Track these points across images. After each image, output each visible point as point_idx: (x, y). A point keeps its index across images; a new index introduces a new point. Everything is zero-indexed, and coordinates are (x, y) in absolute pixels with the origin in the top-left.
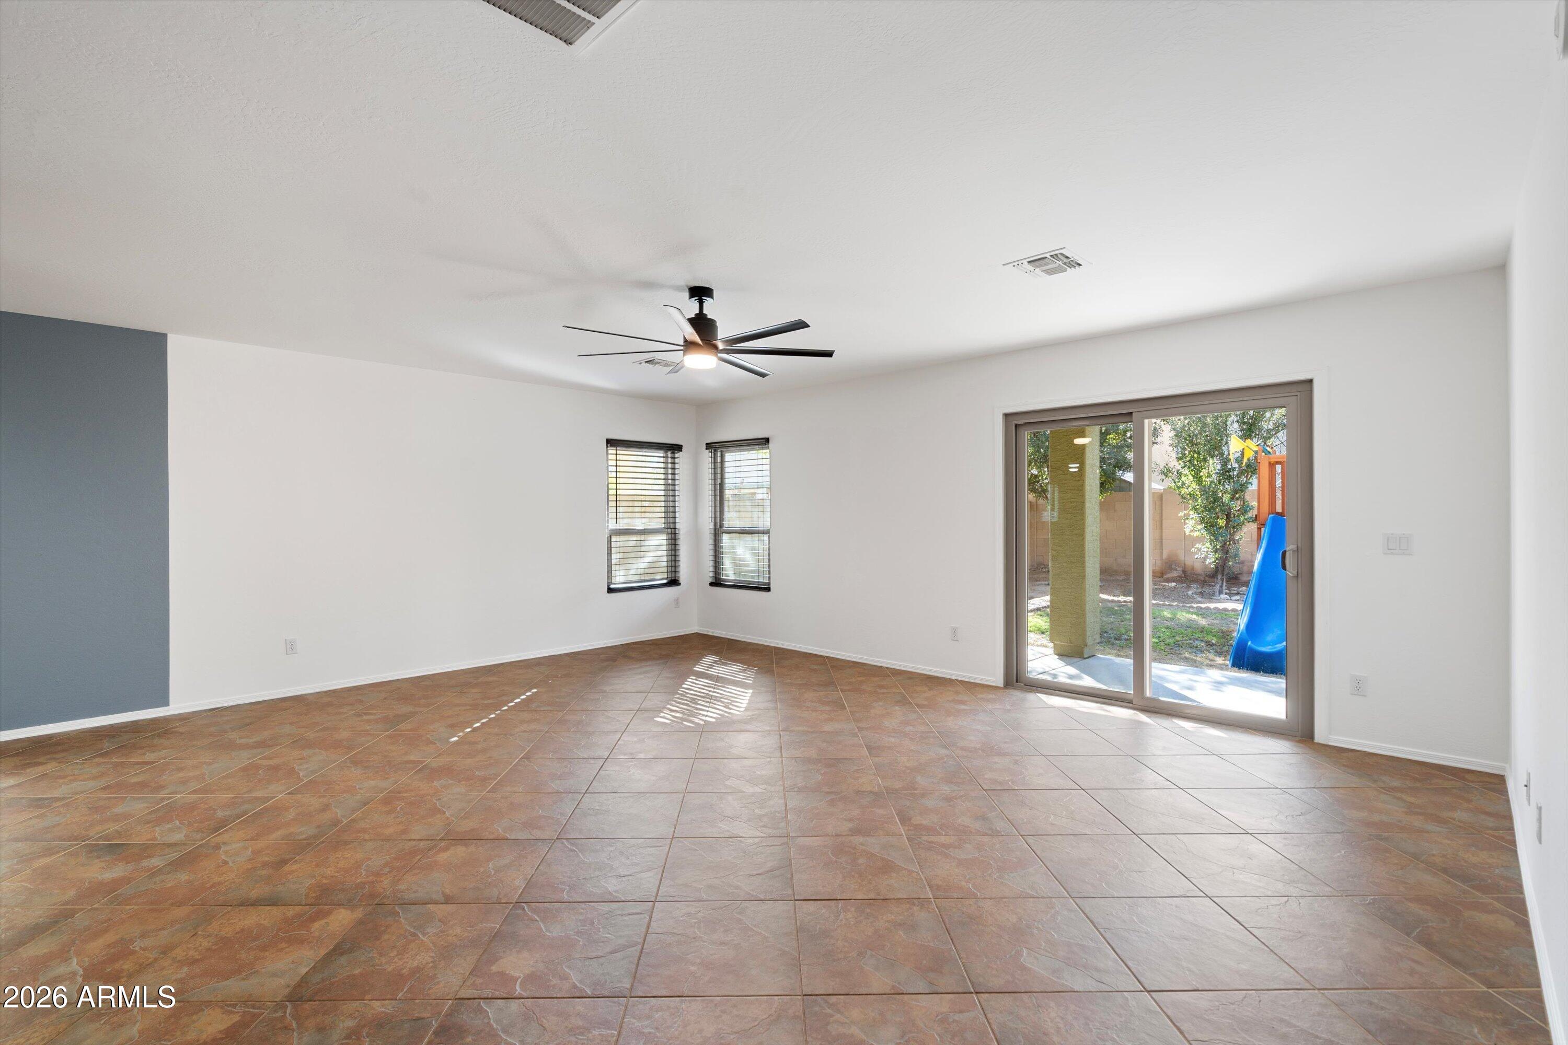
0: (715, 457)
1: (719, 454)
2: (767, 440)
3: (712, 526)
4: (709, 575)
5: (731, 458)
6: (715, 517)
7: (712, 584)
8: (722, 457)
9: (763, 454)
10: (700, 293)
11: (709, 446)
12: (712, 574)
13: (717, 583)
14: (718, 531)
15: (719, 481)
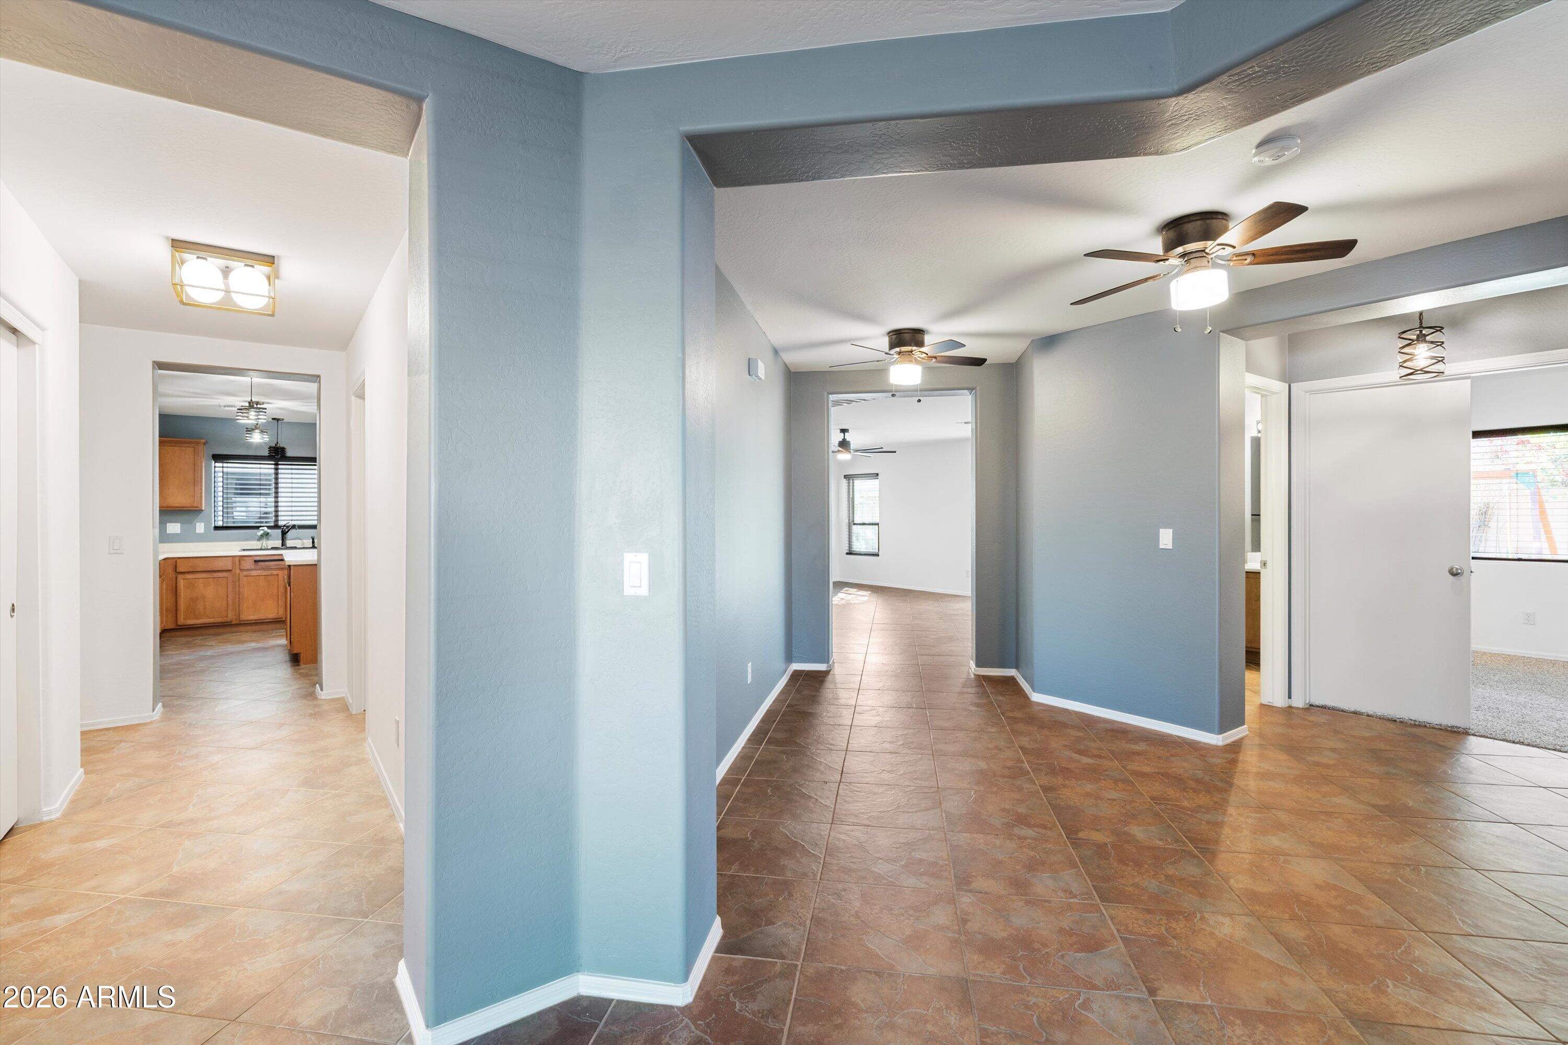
0: (849, 483)
1: (851, 481)
2: (877, 475)
3: (847, 521)
4: (846, 550)
5: (858, 484)
6: (849, 517)
7: (847, 554)
8: (853, 483)
9: (875, 483)
10: (844, 431)
11: (845, 477)
12: (847, 548)
13: (850, 553)
14: (851, 523)
15: (851, 496)
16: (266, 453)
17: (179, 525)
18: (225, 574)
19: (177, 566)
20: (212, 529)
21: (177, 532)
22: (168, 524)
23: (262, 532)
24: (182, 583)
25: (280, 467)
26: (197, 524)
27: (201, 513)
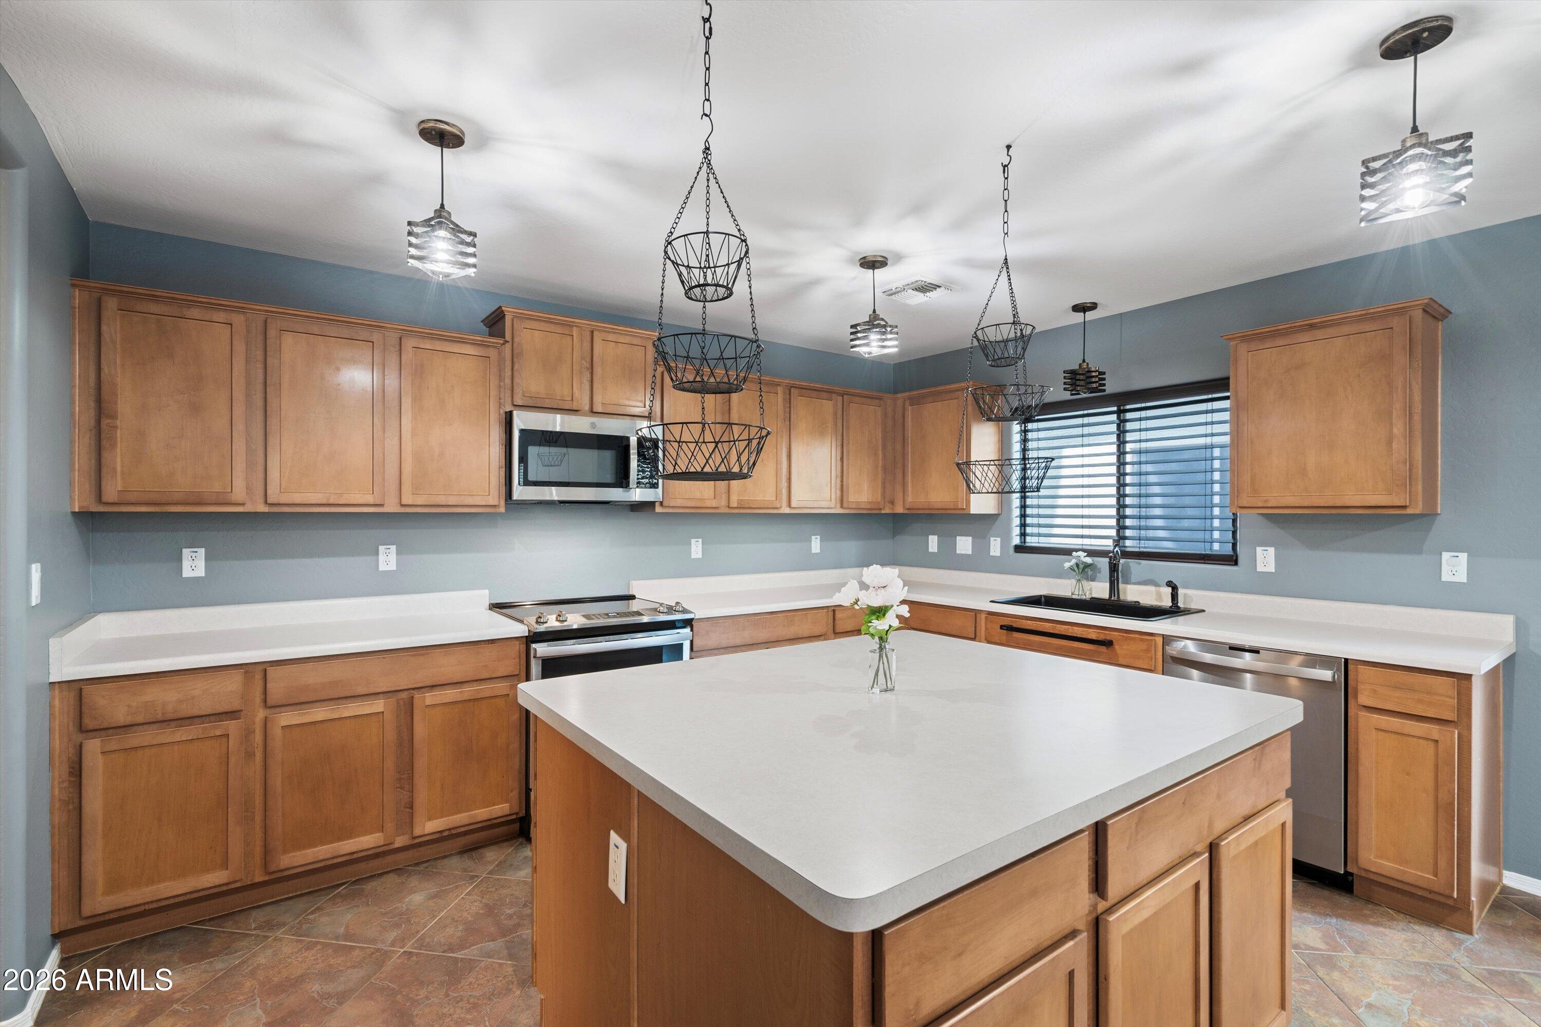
17: (969, 540)
20: (1012, 550)
21: (968, 553)
22: (958, 538)
23: (1074, 561)
25: (1129, 416)
26: (992, 539)
27: (995, 520)
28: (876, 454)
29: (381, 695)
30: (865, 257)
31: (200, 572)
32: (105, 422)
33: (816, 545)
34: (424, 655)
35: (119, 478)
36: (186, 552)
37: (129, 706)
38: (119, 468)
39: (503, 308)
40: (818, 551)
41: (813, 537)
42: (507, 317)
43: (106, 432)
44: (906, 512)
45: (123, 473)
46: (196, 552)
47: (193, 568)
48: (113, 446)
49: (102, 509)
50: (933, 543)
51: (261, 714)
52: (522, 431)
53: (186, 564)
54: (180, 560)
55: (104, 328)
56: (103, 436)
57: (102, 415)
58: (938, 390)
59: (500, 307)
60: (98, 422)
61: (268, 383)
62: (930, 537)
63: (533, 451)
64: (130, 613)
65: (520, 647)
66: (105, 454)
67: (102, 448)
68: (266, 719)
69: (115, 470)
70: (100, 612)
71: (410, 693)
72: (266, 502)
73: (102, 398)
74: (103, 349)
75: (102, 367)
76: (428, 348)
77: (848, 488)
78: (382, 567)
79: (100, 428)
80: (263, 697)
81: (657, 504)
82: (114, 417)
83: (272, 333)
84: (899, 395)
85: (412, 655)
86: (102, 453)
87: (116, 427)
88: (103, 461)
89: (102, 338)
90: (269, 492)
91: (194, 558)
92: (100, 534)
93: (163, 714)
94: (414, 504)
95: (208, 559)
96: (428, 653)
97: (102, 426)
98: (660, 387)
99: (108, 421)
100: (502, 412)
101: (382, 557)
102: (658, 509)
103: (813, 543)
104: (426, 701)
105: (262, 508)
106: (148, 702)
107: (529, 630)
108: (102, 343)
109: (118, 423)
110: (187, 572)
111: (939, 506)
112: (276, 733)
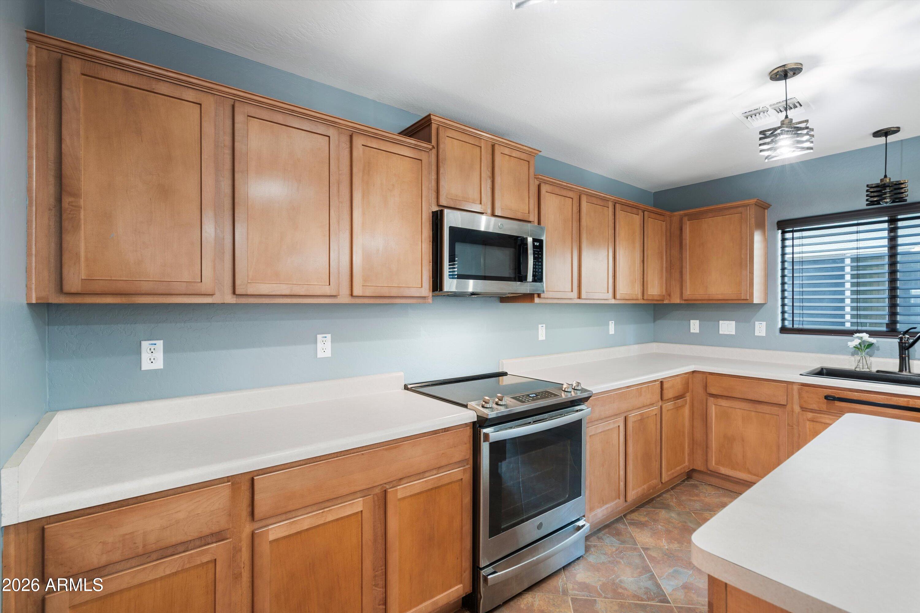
16: (861, 204)
17: (733, 323)
18: (775, 410)
19: (708, 385)
20: (778, 331)
21: (731, 333)
22: (721, 322)
23: (856, 342)
24: (713, 410)
25: (901, 224)
26: (757, 323)
27: (761, 308)
28: (662, 258)
29: (359, 493)
30: (784, 66)
31: (159, 364)
32: (66, 200)
33: (612, 328)
34: (395, 448)
35: (83, 264)
36: (145, 345)
37: (104, 543)
38: (82, 254)
39: (431, 116)
40: (613, 333)
41: (610, 322)
42: (433, 125)
43: (68, 212)
44: (683, 302)
45: (87, 259)
46: (155, 344)
47: (152, 360)
48: (76, 228)
49: (63, 300)
50: (695, 326)
51: (247, 529)
52: (452, 229)
53: (145, 356)
54: (139, 352)
55: (66, 93)
56: (64, 216)
57: (63, 193)
58: (719, 208)
59: (430, 115)
60: (59, 200)
61: (236, 169)
62: (692, 321)
63: (459, 247)
64: (89, 410)
65: (469, 432)
66: (68, 238)
67: (63, 231)
68: (253, 534)
69: (78, 255)
70: (58, 411)
71: (383, 487)
72: (234, 293)
73: (63, 172)
74: (65, 118)
75: (63, 137)
76: (374, 147)
77: (647, 284)
78: (320, 354)
79: (61, 207)
80: (249, 509)
81: (536, 296)
82: (76, 195)
83: (239, 118)
84: (676, 213)
85: (386, 449)
86: (63, 236)
87: (79, 207)
88: (65, 245)
89: (63, 104)
90: (238, 282)
91: (152, 350)
92: (57, 327)
93: (144, 546)
94: (363, 295)
95: (166, 351)
96: (400, 446)
97: (63, 205)
98: (537, 197)
99: (71, 199)
100: (430, 212)
101: (320, 345)
102: (537, 300)
103: (610, 326)
104: (398, 494)
105: (230, 299)
106: (126, 534)
107: (477, 415)
108: (64, 110)
109: (82, 202)
110: (146, 365)
111: (720, 297)
112: (264, 549)
